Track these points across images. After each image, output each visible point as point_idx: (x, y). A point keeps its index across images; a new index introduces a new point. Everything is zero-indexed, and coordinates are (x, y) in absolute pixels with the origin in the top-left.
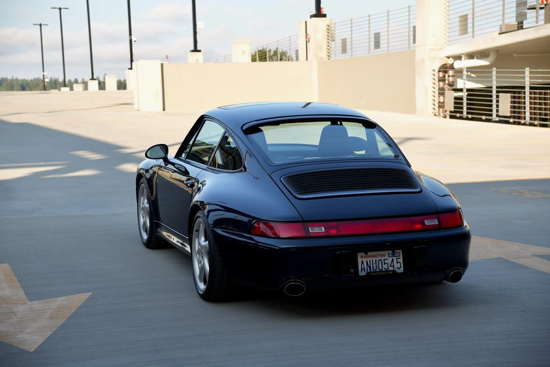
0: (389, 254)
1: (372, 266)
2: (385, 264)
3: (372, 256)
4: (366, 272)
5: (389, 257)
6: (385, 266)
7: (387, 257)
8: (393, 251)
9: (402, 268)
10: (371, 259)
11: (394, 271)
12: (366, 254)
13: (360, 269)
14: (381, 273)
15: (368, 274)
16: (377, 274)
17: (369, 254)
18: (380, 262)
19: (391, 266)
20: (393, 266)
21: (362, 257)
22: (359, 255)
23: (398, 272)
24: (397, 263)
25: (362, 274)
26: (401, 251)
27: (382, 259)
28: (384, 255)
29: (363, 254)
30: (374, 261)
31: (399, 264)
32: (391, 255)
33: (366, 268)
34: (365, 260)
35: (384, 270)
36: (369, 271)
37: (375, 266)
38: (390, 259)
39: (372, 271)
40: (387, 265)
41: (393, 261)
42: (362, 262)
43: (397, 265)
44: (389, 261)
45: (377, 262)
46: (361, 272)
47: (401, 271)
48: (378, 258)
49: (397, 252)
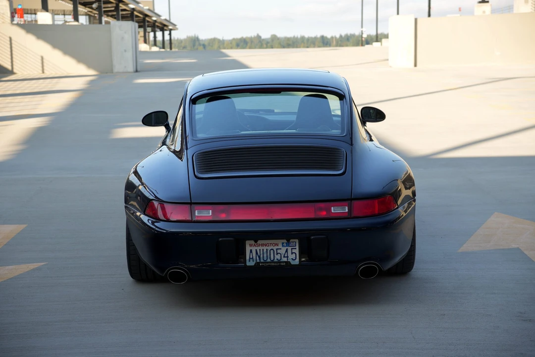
0: (283, 243)
1: (262, 256)
2: (277, 254)
3: (263, 245)
4: (255, 262)
5: (283, 246)
6: (278, 257)
7: (280, 246)
8: (288, 241)
9: (298, 260)
10: (261, 248)
11: (287, 263)
12: (256, 242)
13: (248, 258)
14: (273, 264)
15: (257, 264)
16: (268, 264)
17: (260, 242)
18: (272, 251)
19: (284, 257)
20: (287, 257)
21: (251, 245)
22: (248, 243)
23: (292, 264)
24: (292, 253)
25: (250, 263)
26: (297, 241)
27: (275, 248)
28: (277, 245)
29: (252, 242)
30: (265, 251)
31: (294, 255)
32: (285, 245)
33: (254, 258)
34: (254, 249)
35: (276, 260)
36: (258, 261)
37: (265, 255)
38: (284, 249)
39: (262, 261)
40: (279, 255)
41: (287, 251)
42: (251, 251)
43: (291, 256)
44: (283, 251)
45: (269, 251)
46: (249, 261)
47: (297, 262)
48: (269, 248)
49: (293, 242)
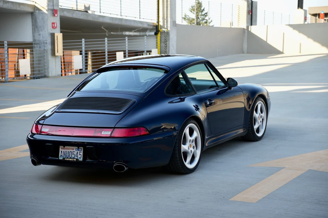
0: (76, 149)
1: (66, 155)
2: (73, 154)
3: (67, 149)
5: (76, 150)
6: (73, 156)
7: (74, 150)
9: (82, 158)
10: (66, 150)
11: (77, 159)
12: (64, 147)
13: (60, 155)
14: (70, 160)
15: (64, 158)
16: (68, 159)
17: (66, 147)
18: (71, 152)
19: (76, 156)
20: (77, 156)
21: (62, 149)
22: (61, 147)
23: (79, 160)
24: (80, 154)
25: (61, 158)
26: (82, 148)
27: (72, 151)
28: (73, 149)
29: (62, 147)
30: (68, 152)
31: (80, 155)
33: (63, 155)
34: (63, 150)
35: (72, 158)
36: (64, 157)
37: (68, 154)
38: (76, 152)
39: (66, 157)
40: (74, 155)
41: (77, 153)
42: (62, 151)
43: (79, 156)
44: (75, 153)
45: (69, 152)
46: (60, 157)
47: (81, 159)
48: (70, 151)
49: (80, 148)
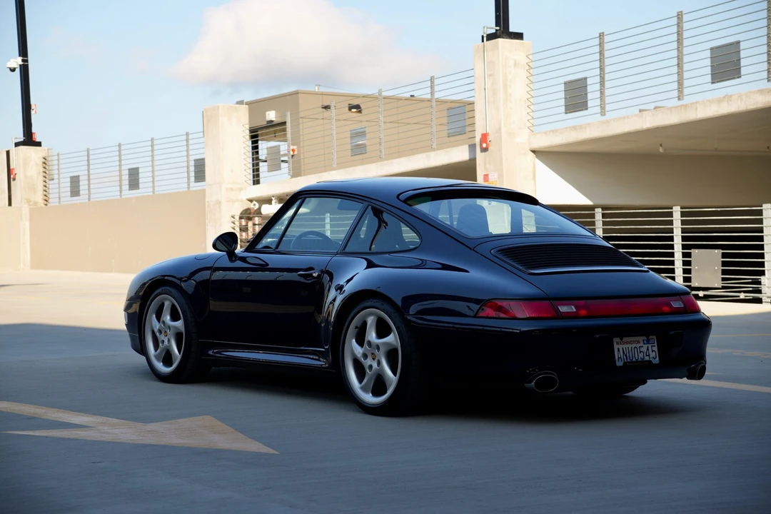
0: (644, 340)
1: (628, 355)
2: (640, 352)
3: (628, 343)
4: (622, 361)
5: (644, 344)
6: (641, 355)
7: (642, 344)
9: (657, 359)
10: (626, 346)
11: (650, 362)
12: (621, 339)
13: (617, 358)
14: (638, 364)
15: (625, 363)
16: (634, 364)
17: (625, 339)
18: (636, 349)
19: (646, 355)
20: (649, 355)
21: (617, 343)
22: (616, 340)
23: (654, 362)
24: (653, 351)
25: (619, 364)
26: (655, 337)
27: (638, 346)
28: (638, 342)
29: (618, 340)
31: (654, 353)
32: (646, 342)
33: (622, 357)
34: (620, 347)
35: (640, 360)
36: (626, 361)
37: (631, 354)
38: (645, 347)
39: (629, 360)
40: (642, 353)
41: (648, 349)
42: (618, 349)
43: (652, 355)
44: (644, 349)
45: (633, 349)
46: (618, 361)
47: (657, 361)
48: (634, 346)
49: (652, 339)
